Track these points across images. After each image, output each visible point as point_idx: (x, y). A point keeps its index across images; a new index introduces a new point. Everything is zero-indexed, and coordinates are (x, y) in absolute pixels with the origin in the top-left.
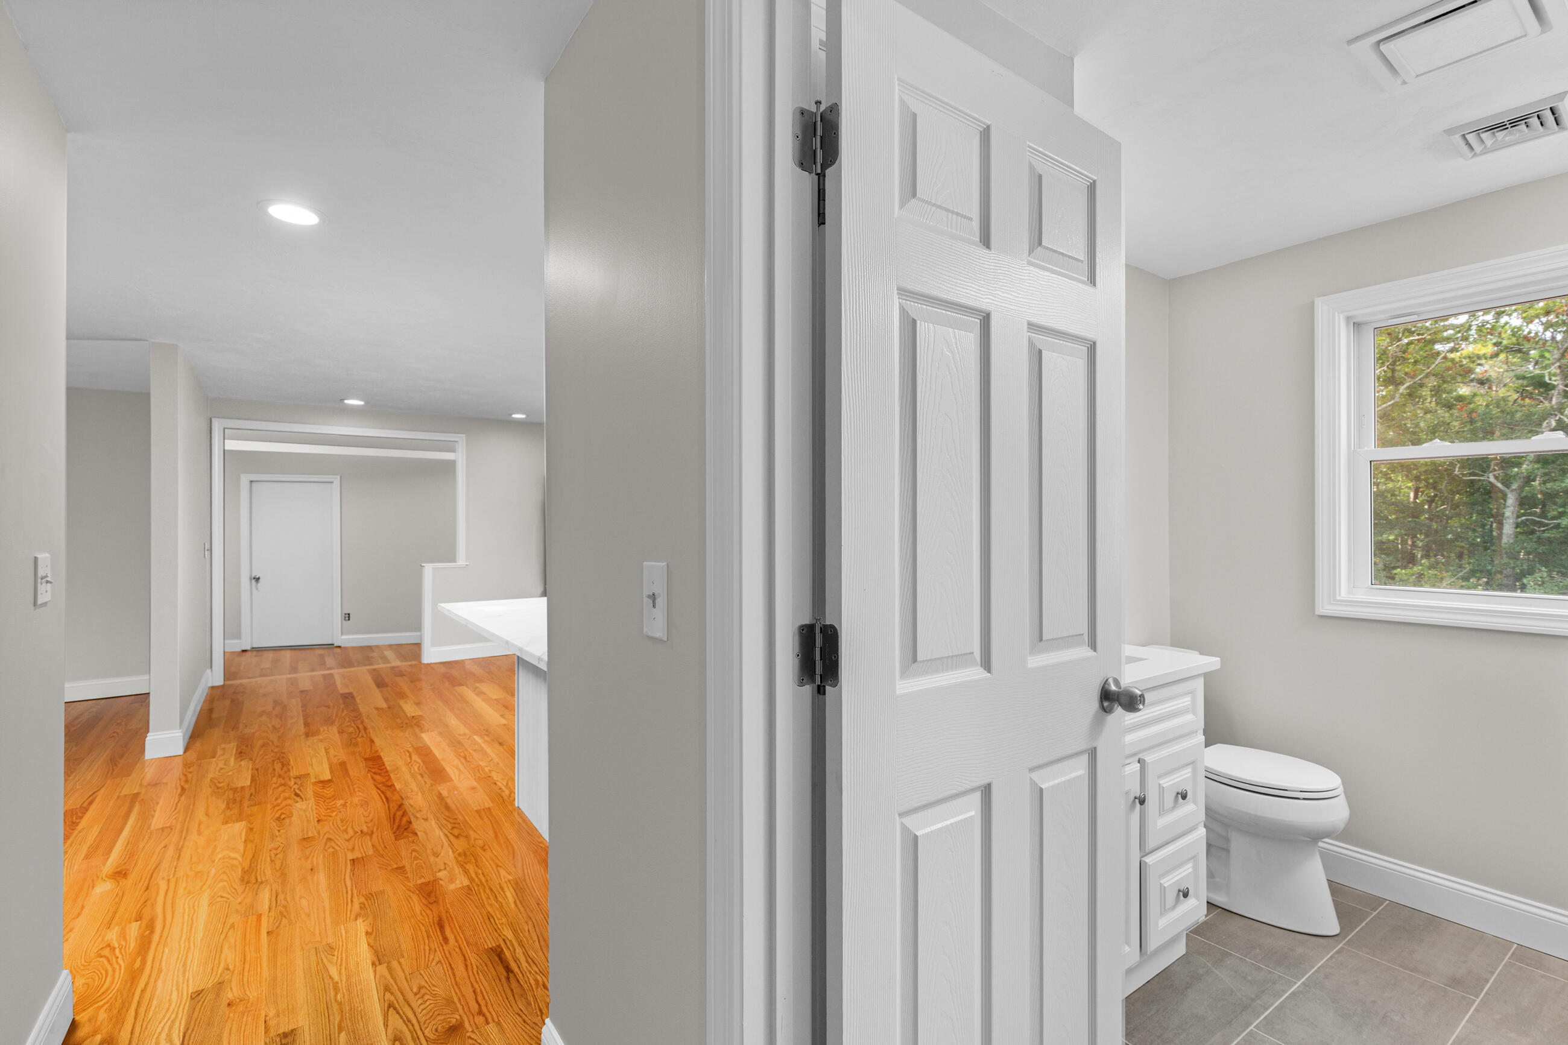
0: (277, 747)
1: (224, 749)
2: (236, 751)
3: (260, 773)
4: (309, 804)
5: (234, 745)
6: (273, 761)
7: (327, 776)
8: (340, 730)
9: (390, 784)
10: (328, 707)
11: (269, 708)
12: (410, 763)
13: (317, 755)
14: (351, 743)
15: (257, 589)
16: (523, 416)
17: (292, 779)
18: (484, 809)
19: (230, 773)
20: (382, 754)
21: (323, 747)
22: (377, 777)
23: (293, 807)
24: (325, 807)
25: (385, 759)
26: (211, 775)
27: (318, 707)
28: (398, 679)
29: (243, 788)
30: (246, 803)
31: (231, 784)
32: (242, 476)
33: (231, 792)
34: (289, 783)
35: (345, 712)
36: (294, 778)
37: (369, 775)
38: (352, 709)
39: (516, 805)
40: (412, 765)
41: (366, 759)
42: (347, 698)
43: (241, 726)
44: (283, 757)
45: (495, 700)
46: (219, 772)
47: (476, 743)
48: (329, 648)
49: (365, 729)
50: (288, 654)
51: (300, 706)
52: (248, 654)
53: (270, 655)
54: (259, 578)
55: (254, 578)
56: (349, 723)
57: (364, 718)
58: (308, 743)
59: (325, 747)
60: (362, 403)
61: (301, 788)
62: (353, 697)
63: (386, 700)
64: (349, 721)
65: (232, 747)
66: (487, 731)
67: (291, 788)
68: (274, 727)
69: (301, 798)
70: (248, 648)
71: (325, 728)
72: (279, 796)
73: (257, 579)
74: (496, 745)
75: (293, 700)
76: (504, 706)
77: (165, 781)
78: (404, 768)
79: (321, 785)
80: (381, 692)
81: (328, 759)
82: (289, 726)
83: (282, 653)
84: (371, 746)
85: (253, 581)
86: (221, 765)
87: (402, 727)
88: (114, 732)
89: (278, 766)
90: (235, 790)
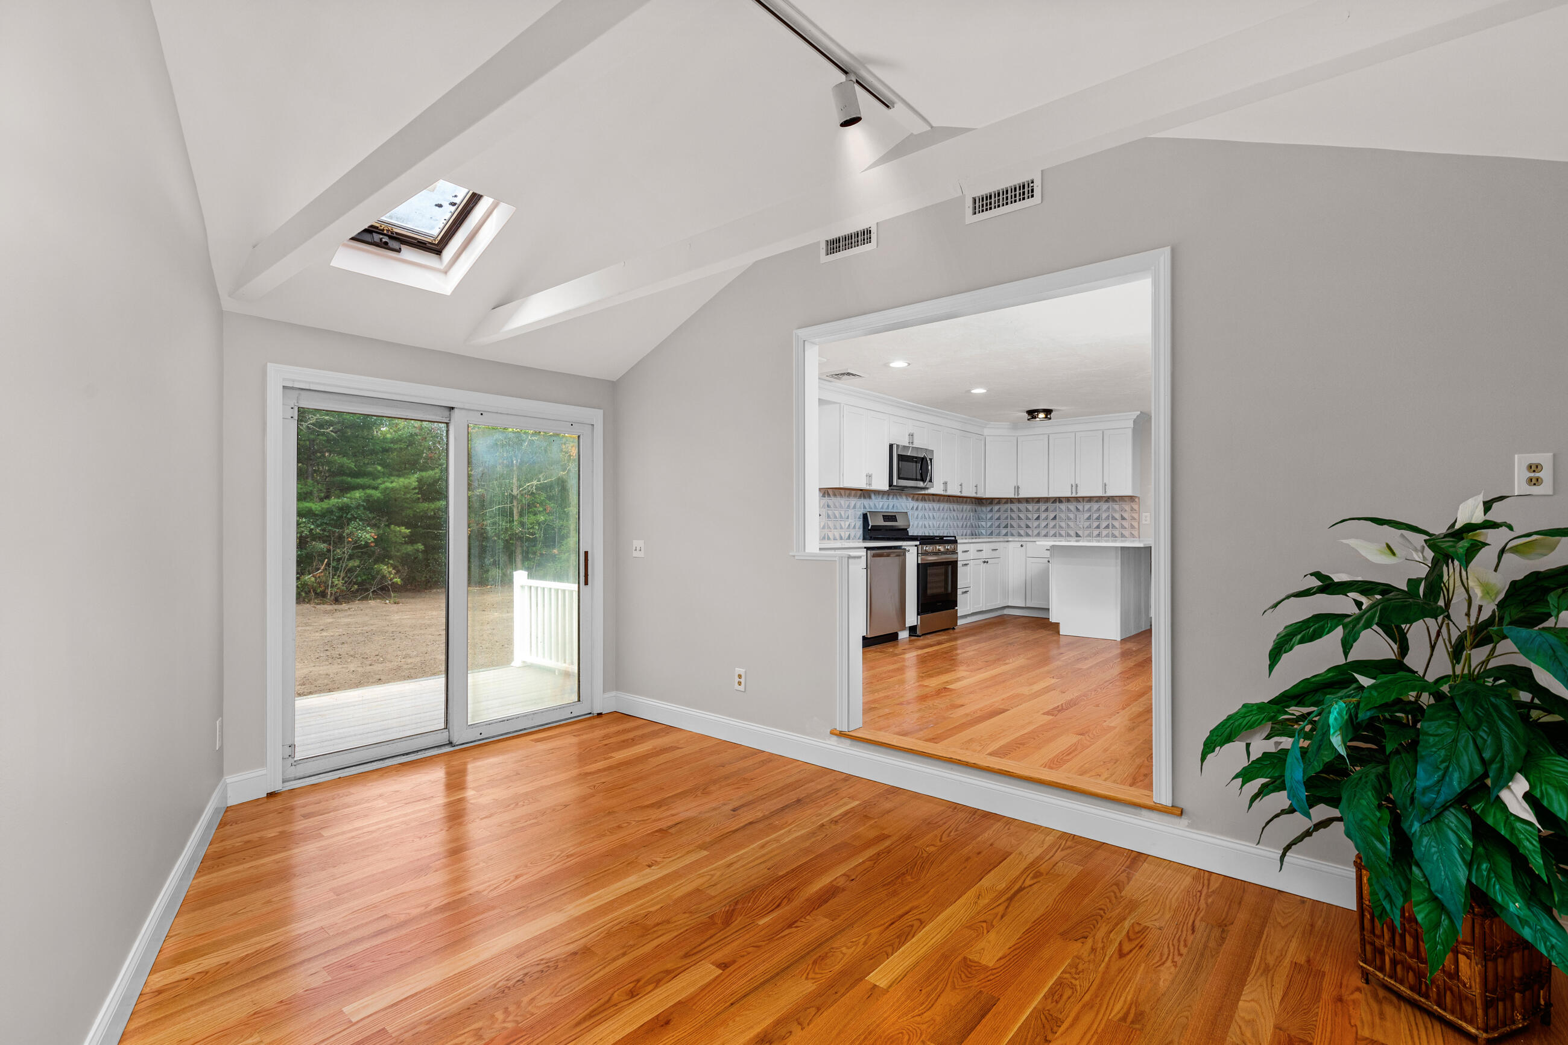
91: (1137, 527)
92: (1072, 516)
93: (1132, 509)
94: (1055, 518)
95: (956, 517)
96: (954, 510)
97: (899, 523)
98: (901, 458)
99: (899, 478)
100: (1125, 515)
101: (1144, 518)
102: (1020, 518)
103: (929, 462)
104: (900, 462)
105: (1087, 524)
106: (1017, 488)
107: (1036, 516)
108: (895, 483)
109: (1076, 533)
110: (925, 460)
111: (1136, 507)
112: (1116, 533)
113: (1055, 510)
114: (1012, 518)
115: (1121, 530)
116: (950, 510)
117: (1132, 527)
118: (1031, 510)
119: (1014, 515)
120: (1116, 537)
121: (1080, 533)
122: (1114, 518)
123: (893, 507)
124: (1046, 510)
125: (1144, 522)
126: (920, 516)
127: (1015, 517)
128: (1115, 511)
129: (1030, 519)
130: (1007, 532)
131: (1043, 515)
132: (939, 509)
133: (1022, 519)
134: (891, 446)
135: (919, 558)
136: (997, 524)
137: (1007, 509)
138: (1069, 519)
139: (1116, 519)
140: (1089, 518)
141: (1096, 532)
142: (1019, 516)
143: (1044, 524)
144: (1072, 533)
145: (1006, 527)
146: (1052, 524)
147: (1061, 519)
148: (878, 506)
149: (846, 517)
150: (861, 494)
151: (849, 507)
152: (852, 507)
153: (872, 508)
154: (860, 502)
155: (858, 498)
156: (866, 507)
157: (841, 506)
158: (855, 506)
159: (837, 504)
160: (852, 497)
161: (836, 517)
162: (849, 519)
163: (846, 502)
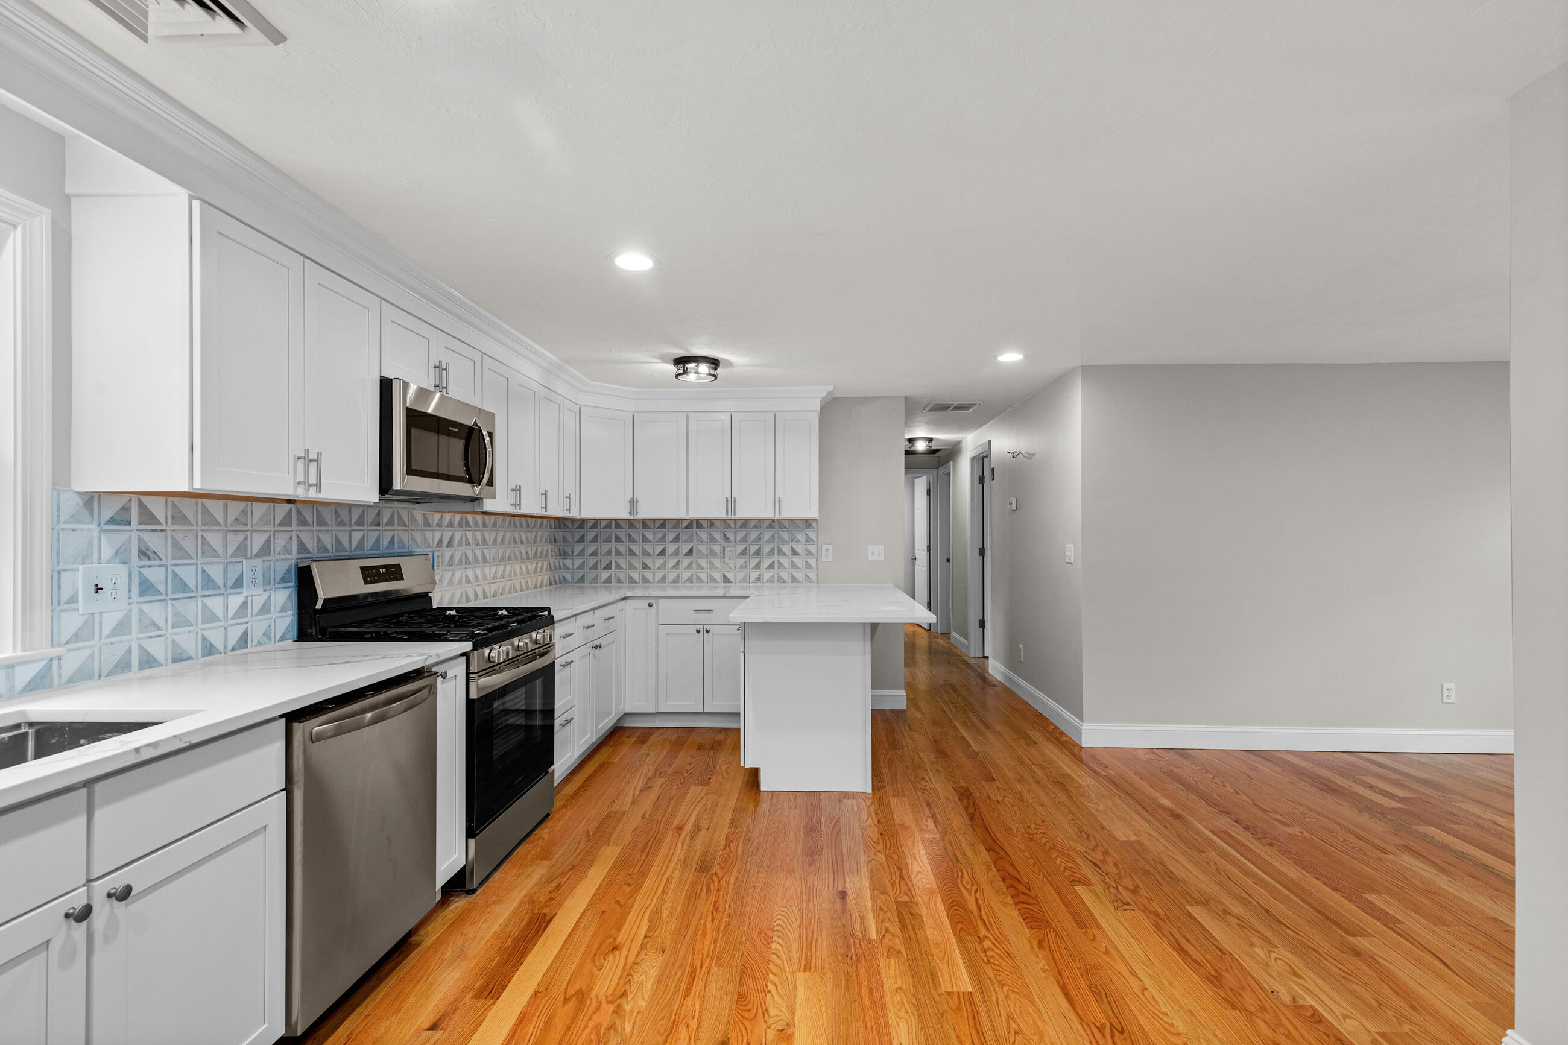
9: (992, 853)
22: (1014, 874)
37: (1026, 882)
47: (877, 914)
66: (847, 954)
91: (814, 565)
92: (717, 548)
93: (808, 539)
94: (690, 552)
95: (524, 555)
96: (522, 542)
97: (410, 584)
98: (416, 419)
99: (410, 471)
100: (799, 548)
101: (824, 552)
102: (632, 553)
103: (487, 439)
104: (414, 431)
105: (740, 562)
106: (634, 503)
107: (659, 549)
108: (397, 485)
109: (725, 577)
110: (475, 435)
111: (812, 535)
112: (785, 575)
113: (690, 539)
114: (618, 553)
115: (792, 570)
116: (515, 542)
117: (808, 566)
118: (651, 539)
119: (622, 548)
120: (784, 582)
121: (730, 576)
122: (781, 553)
123: (392, 542)
124: (676, 539)
125: (824, 559)
126: (456, 559)
127: (623, 552)
128: (783, 541)
129: (649, 554)
130: (610, 577)
131: (671, 548)
132: (495, 542)
133: (635, 554)
134: (386, 385)
135: (472, 685)
136: (592, 562)
137: (610, 537)
138: (713, 553)
139: (785, 554)
140: (744, 553)
141: (755, 575)
142: (630, 550)
143: (672, 562)
144: (718, 576)
145: (608, 567)
146: (686, 562)
147: (701, 555)
148: (346, 544)
149: (230, 584)
150: (290, 511)
151: (242, 550)
152: (255, 551)
153: (330, 549)
154: (287, 536)
155: (280, 525)
156: (309, 546)
157: (208, 550)
158: (269, 547)
159: (188, 545)
160: (255, 521)
161: (185, 587)
162: (241, 586)
163: (230, 536)
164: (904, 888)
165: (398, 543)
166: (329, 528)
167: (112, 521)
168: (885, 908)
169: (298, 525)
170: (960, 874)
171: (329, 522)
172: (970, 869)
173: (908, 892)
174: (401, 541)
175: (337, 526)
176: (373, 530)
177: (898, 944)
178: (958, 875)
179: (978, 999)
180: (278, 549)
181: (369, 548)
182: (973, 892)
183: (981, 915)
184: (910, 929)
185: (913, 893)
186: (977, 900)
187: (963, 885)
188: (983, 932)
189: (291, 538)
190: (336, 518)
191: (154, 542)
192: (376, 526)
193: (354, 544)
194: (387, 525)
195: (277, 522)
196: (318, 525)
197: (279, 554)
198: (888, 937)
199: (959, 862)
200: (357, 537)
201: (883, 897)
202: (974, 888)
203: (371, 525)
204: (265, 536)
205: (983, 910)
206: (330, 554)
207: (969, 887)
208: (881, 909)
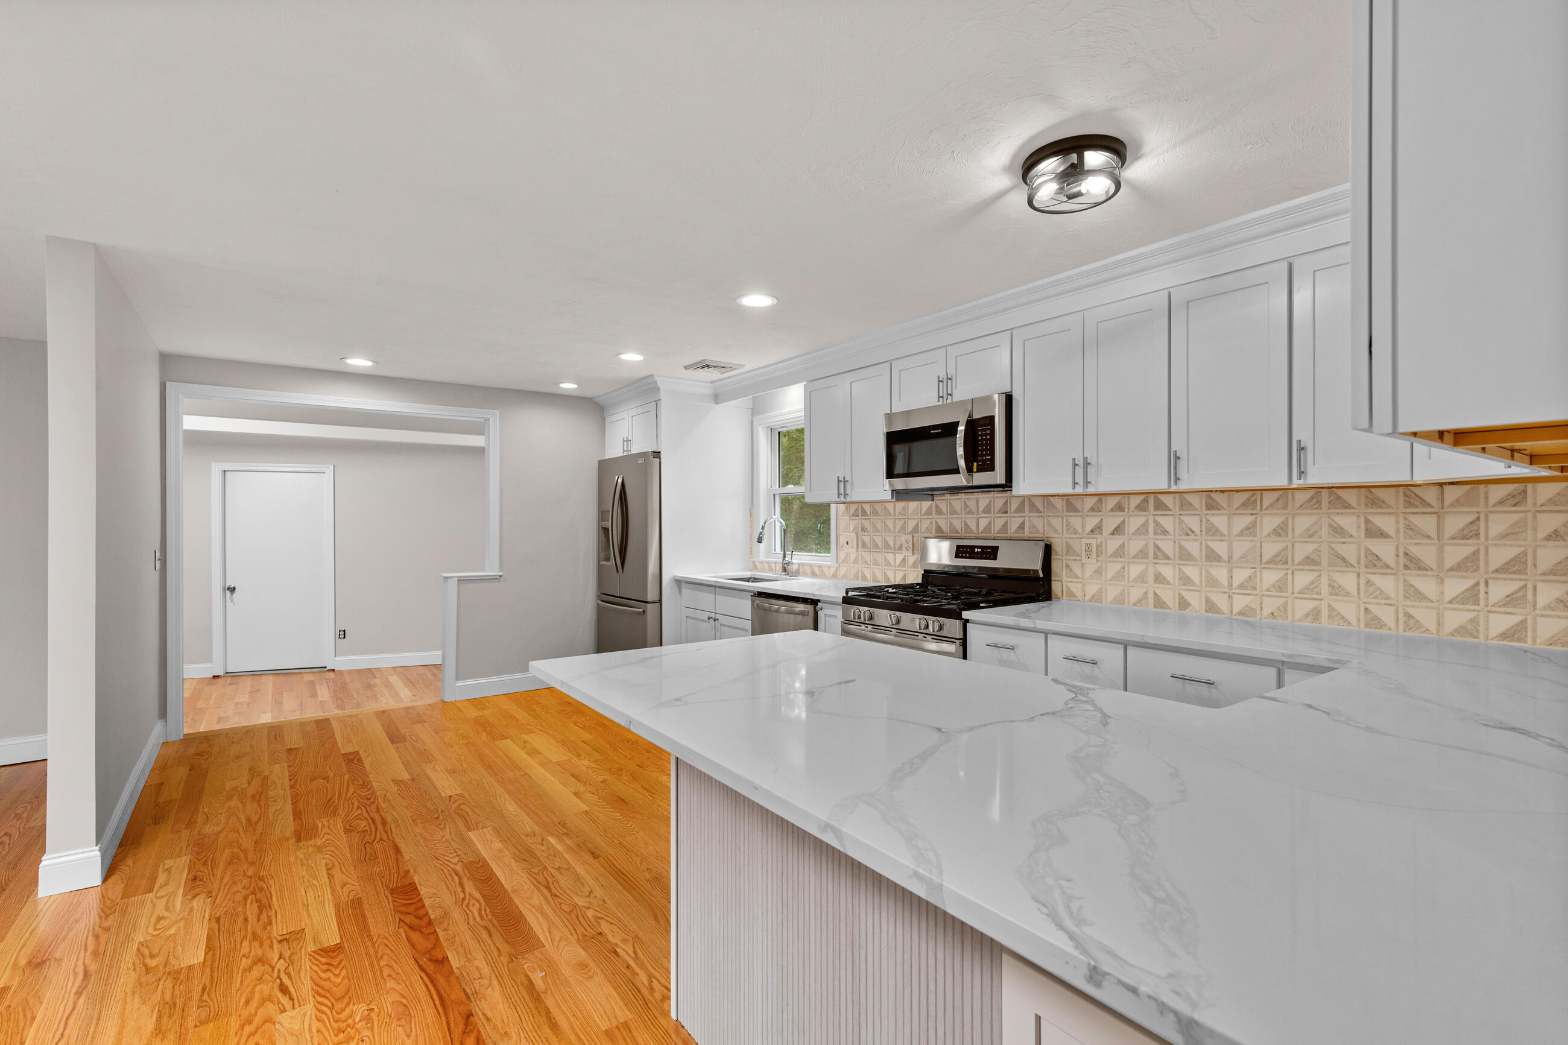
0: (252, 864)
1: (169, 870)
2: (188, 874)
3: (222, 929)
4: (305, 1015)
5: (185, 859)
6: (245, 898)
7: (333, 938)
8: (348, 827)
9: (440, 957)
10: (326, 778)
11: (242, 782)
12: (464, 899)
13: (315, 882)
14: (366, 855)
15: (232, 601)
16: (574, 386)
17: (276, 945)
18: (617, 1027)
19: (172, 931)
20: (416, 879)
21: (323, 862)
22: (416, 937)
23: (277, 1026)
24: (334, 1025)
25: (423, 891)
26: (140, 937)
27: (313, 779)
28: (418, 728)
29: (190, 968)
30: (193, 1013)
31: (173, 961)
32: (213, 465)
33: (169, 983)
34: (269, 955)
35: (352, 790)
36: (280, 942)
37: (402, 930)
38: (361, 782)
39: (673, 1015)
40: (467, 905)
41: (392, 891)
42: (350, 761)
43: (200, 819)
44: (261, 889)
45: (557, 763)
46: (155, 929)
47: (556, 854)
48: (320, 672)
49: (384, 822)
50: (269, 681)
51: (287, 778)
52: (220, 681)
53: (248, 682)
54: (234, 588)
55: (228, 589)
56: (359, 811)
57: (380, 800)
58: (300, 855)
59: (326, 865)
60: (370, 364)
61: (291, 968)
62: (360, 760)
63: (406, 765)
64: (359, 807)
65: (180, 865)
66: (564, 825)
67: (273, 968)
68: (248, 820)
69: (291, 999)
70: (221, 673)
71: (325, 821)
72: (253, 992)
73: (232, 590)
74: (589, 858)
75: (277, 766)
76: (573, 775)
77: (58, 955)
78: (457, 915)
79: (323, 960)
80: (397, 749)
81: (333, 891)
82: (271, 818)
83: (263, 678)
84: (397, 860)
85: (228, 592)
86: (160, 911)
87: (438, 818)
88: (6, 834)
89: (252, 911)
90: (175, 976)
97: (1008, 562)
148: (973, 527)
149: (897, 548)
150: (931, 506)
151: (903, 529)
152: (909, 531)
153: (960, 531)
154: (930, 521)
155: (924, 515)
156: (944, 528)
157: (887, 529)
158: (918, 528)
159: (879, 526)
160: (910, 513)
161: (877, 546)
162: (902, 550)
163: (897, 521)
164: (541, 878)
165: (1030, 528)
166: (959, 516)
167: (853, 515)
168: (551, 858)
169: (936, 514)
170: (483, 912)
171: (959, 512)
172: (471, 923)
173: (535, 876)
174: (1033, 527)
175: (965, 514)
176: (1001, 517)
177: (529, 840)
178: (485, 910)
179: (464, 830)
180: (923, 530)
181: (996, 532)
182: (468, 897)
183: (460, 879)
184: (523, 851)
185: (530, 877)
186: (463, 891)
187: (478, 901)
188: (459, 868)
189: (931, 523)
190: (965, 508)
191: (867, 524)
192: (1003, 513)
193: (981, 528)
194: (1015, 512)
195: (923, 514)
196: (951, 514)
197: (924, 533)
198: (539, 840)
199: (486, 928)
200: (983, 523)
201: (557, 865)
202: (466, 901)
203: (998, 513)
204: (916, 521)
205: (457, 883)
206: (960, 535)
207: (472, 901)
208: (555, 856)
